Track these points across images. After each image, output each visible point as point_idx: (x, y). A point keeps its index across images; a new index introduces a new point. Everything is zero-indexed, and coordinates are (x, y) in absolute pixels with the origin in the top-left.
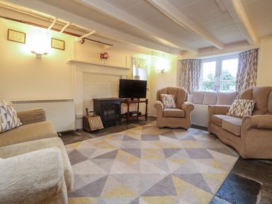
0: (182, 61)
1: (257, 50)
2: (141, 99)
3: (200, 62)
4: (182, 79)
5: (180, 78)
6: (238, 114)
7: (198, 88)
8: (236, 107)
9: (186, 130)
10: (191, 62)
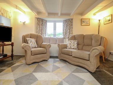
0: (38, 19)
1: (72, 19)
2: (6, 43)
3: (46, 22)
4: (38, 29)
5: (37, 29)
6: (73, 47)
7: (46, 35)
8: (70, 44)
9: (47, 61)
10: (42, 20)
